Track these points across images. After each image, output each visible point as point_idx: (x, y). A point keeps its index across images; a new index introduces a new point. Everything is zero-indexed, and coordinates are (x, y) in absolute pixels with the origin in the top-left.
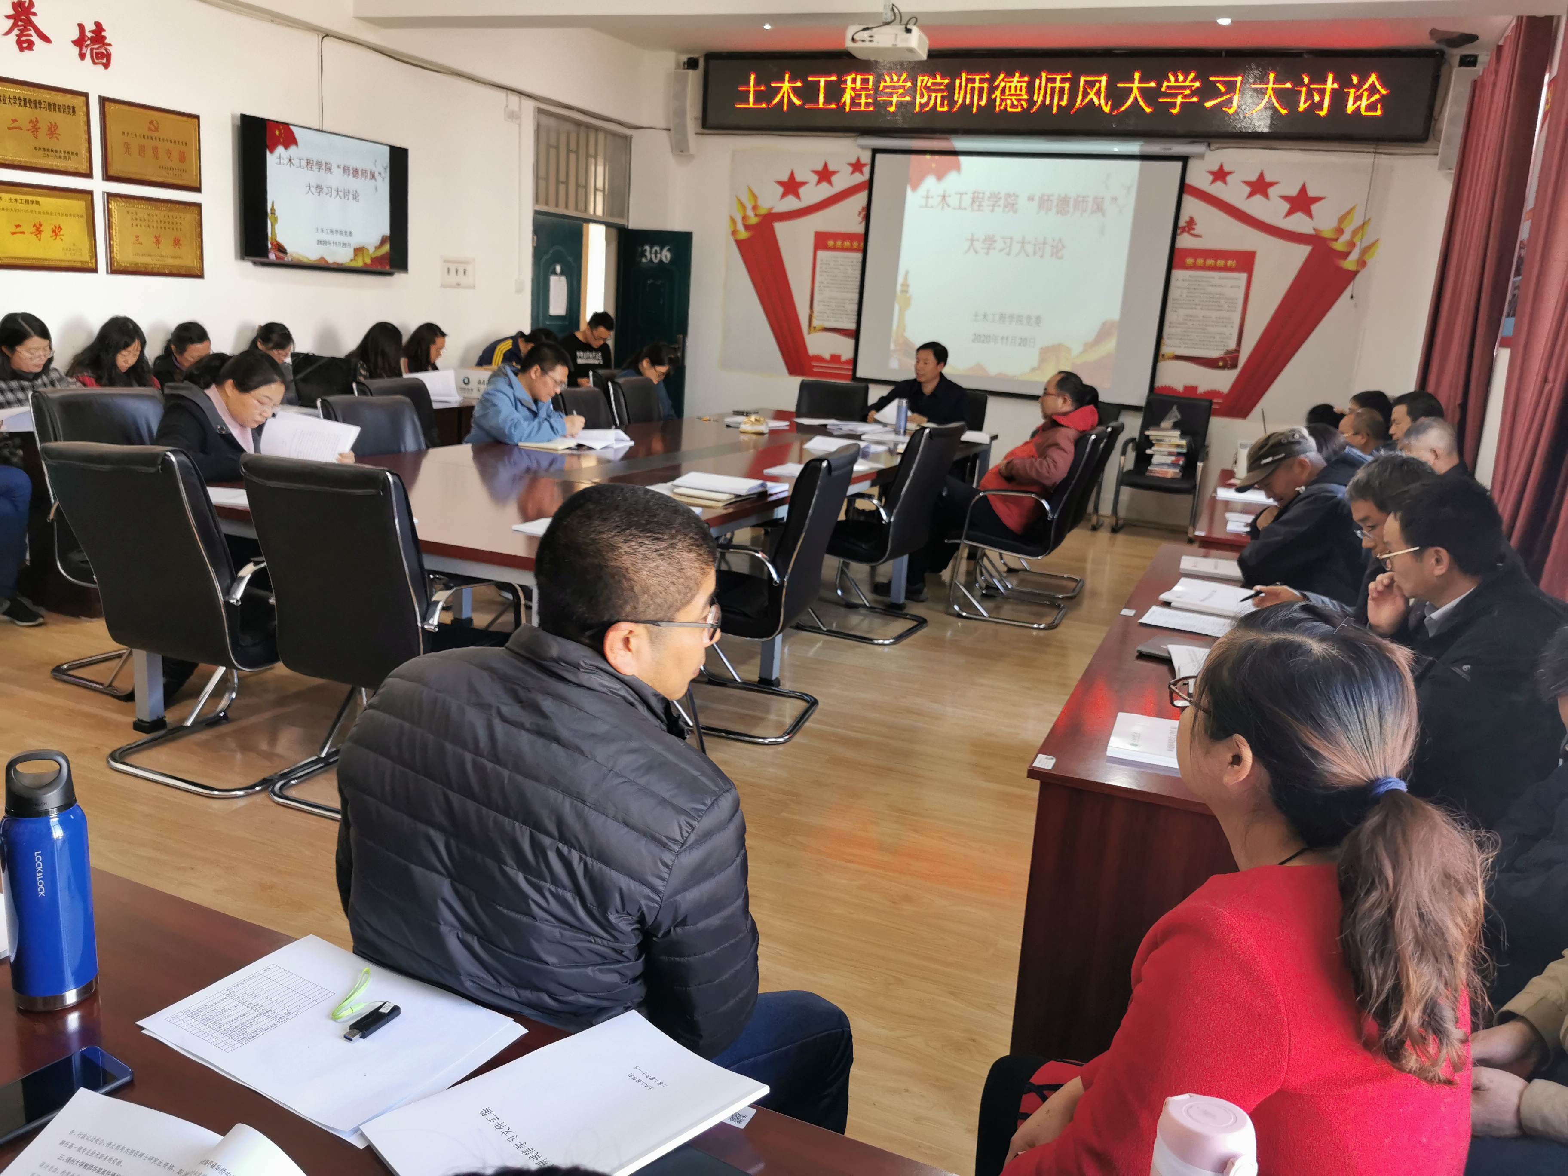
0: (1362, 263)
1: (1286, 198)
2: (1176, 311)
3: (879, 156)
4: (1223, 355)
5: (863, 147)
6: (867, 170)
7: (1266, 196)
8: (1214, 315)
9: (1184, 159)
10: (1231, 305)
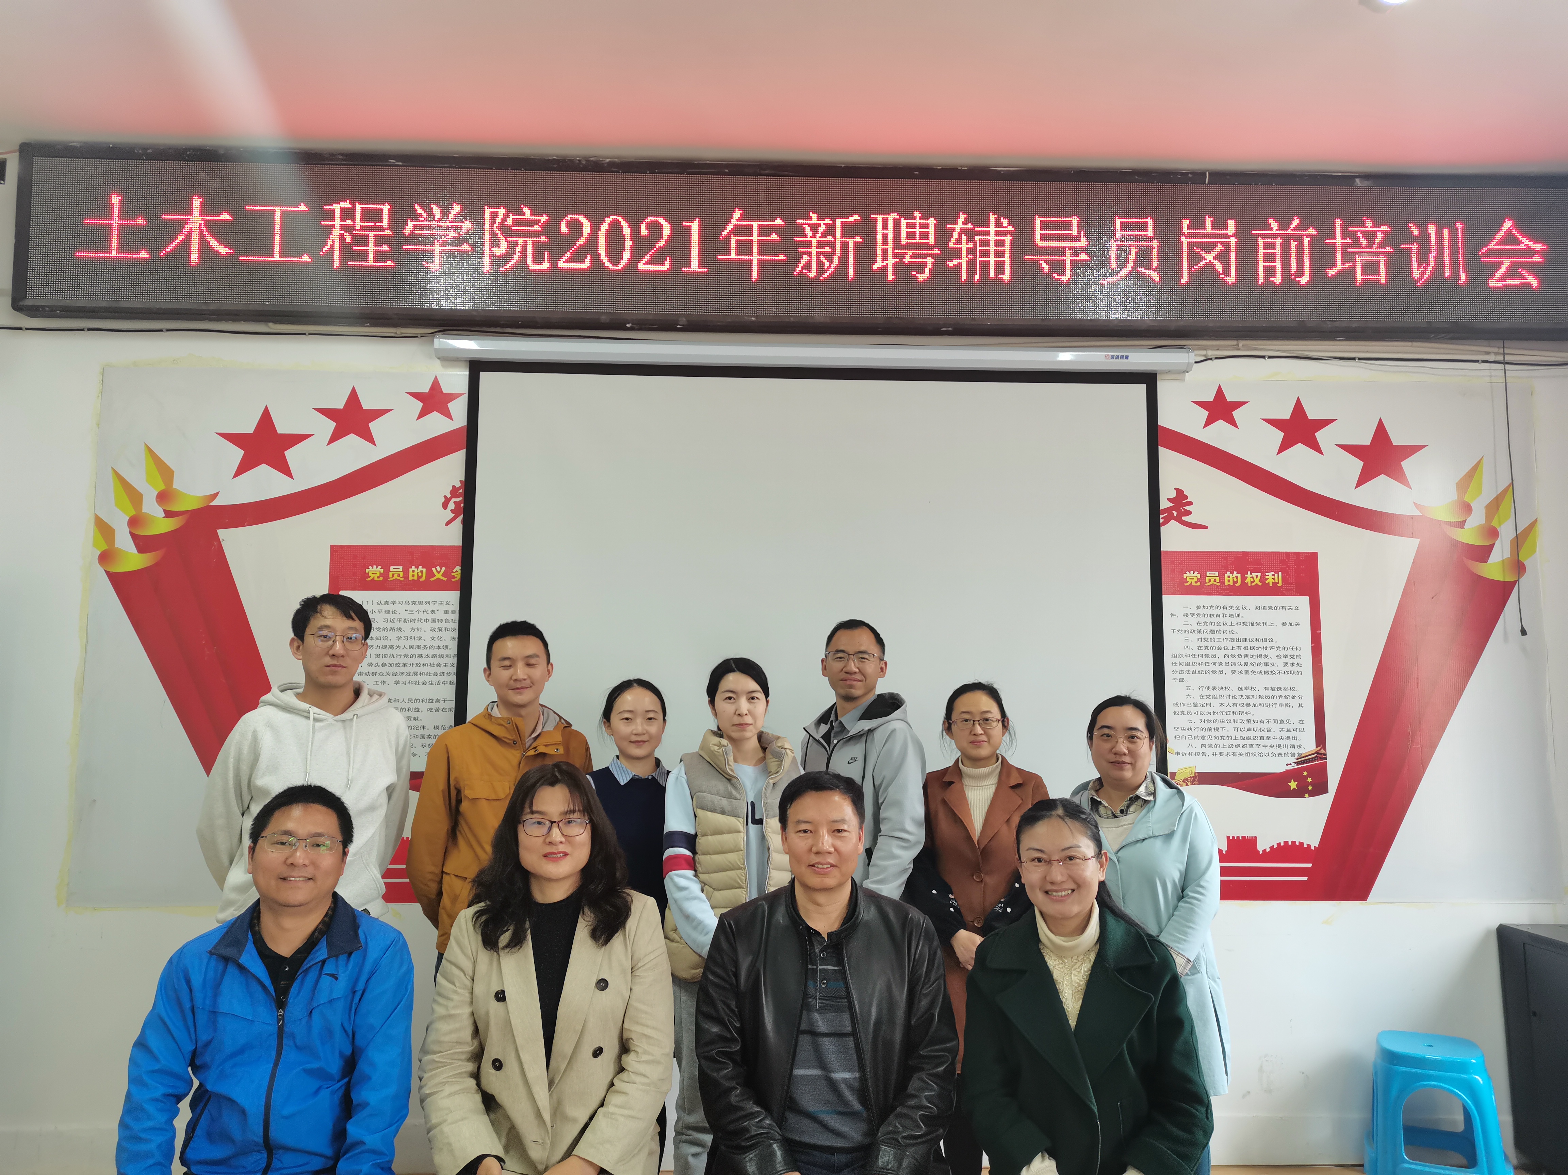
0: (1519, 568)
1: (1353, 450)
2: (1181, 680)
3: (484, 376)
4: (1294, 766)
5: (449, 359)
6: (459, 409)
7: (1315, 446)
8: (1261, 682)
9: (1149, 379)
10: (1289, 660)
